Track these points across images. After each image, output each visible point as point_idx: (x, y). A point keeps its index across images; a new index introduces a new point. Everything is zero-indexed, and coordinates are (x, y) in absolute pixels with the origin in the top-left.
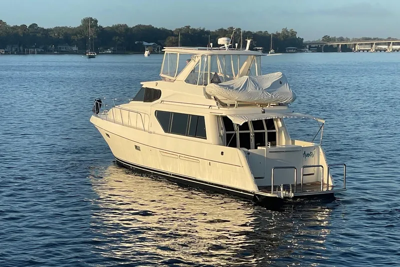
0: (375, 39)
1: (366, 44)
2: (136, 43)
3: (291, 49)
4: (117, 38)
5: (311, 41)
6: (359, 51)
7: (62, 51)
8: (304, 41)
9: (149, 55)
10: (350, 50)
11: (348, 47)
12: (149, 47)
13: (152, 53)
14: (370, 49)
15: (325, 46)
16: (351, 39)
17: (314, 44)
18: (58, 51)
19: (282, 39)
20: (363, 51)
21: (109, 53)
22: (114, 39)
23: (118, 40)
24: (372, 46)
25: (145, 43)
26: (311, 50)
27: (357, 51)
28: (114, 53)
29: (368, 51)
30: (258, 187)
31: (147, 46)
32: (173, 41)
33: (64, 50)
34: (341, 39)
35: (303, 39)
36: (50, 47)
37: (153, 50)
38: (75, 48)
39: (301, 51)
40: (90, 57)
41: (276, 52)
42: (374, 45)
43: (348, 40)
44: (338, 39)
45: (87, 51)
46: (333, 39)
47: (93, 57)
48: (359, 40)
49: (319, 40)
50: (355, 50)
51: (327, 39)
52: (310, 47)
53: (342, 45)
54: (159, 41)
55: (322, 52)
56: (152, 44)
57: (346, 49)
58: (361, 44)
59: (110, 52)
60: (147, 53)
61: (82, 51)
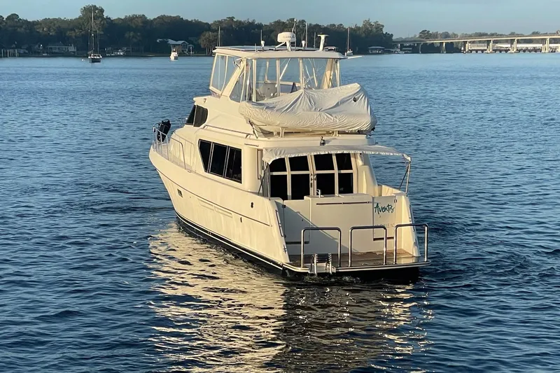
0: (492, 35)
1: (480, 42)
2: (158, 41)
3: (376, 49)
4: (132, 34)
5: (404, 38)
6: (471, 51)
7: (55, 53)
8: (394, 38)
9: (176, 58)
10: (458, 51)
11: (455, 46)
12: (177, 47)
13: (181, 54)
14: (486, 48)
15: (424, 45)
16: (459, 35)
17: (407, 42)
18: (47, 53)
19: (364, 35)
20: (477, 52)
21: (120, 56)
22: (127, 35)
23: (133, 37)
24: (488, 45)
25: (171, 42)
26: (404, 50)
27: (468, 52)
28: (127, 55)
29: (483, 51)
30: (289, 256)
31: (174, 46)
32: (211, 38)
33: (57, 51)
34: (446, 36)
35: (392, 35)
36: (37, 46)
37: (183, 51)
38: (72, 49)
39: (390, 52)
40: (94, 61)
41: (354, 53)
42: (491, 44)
43: (455, 36)
44: (441, 35)
45: (89, 53)
46: (434, 35)
47: (98, 61)
48: (470, 36)
49: (415, 36)
50: (465, 50)
51: (425, 34)
52: (402, 46)
53: (447, 44)
54: (190, 38)
55: (418, 53)
56: (180, 42)
57: (452, 49)
58: (474, 42)
59: (122, 54)
60: (174, 55)
61: (81, 53)
